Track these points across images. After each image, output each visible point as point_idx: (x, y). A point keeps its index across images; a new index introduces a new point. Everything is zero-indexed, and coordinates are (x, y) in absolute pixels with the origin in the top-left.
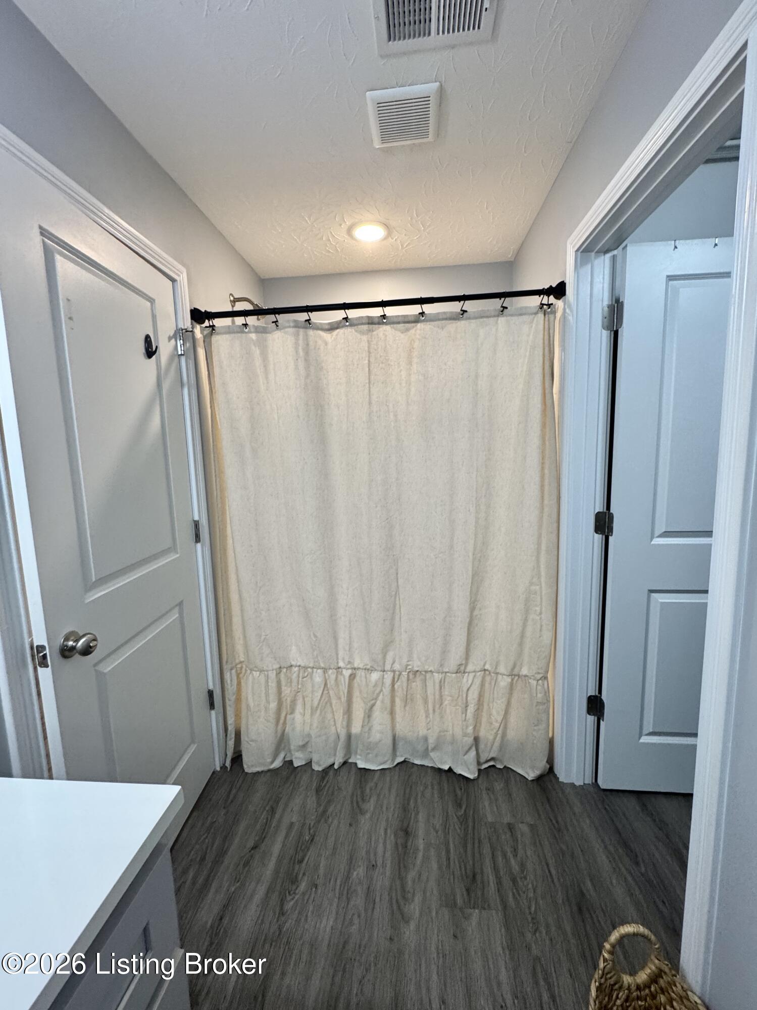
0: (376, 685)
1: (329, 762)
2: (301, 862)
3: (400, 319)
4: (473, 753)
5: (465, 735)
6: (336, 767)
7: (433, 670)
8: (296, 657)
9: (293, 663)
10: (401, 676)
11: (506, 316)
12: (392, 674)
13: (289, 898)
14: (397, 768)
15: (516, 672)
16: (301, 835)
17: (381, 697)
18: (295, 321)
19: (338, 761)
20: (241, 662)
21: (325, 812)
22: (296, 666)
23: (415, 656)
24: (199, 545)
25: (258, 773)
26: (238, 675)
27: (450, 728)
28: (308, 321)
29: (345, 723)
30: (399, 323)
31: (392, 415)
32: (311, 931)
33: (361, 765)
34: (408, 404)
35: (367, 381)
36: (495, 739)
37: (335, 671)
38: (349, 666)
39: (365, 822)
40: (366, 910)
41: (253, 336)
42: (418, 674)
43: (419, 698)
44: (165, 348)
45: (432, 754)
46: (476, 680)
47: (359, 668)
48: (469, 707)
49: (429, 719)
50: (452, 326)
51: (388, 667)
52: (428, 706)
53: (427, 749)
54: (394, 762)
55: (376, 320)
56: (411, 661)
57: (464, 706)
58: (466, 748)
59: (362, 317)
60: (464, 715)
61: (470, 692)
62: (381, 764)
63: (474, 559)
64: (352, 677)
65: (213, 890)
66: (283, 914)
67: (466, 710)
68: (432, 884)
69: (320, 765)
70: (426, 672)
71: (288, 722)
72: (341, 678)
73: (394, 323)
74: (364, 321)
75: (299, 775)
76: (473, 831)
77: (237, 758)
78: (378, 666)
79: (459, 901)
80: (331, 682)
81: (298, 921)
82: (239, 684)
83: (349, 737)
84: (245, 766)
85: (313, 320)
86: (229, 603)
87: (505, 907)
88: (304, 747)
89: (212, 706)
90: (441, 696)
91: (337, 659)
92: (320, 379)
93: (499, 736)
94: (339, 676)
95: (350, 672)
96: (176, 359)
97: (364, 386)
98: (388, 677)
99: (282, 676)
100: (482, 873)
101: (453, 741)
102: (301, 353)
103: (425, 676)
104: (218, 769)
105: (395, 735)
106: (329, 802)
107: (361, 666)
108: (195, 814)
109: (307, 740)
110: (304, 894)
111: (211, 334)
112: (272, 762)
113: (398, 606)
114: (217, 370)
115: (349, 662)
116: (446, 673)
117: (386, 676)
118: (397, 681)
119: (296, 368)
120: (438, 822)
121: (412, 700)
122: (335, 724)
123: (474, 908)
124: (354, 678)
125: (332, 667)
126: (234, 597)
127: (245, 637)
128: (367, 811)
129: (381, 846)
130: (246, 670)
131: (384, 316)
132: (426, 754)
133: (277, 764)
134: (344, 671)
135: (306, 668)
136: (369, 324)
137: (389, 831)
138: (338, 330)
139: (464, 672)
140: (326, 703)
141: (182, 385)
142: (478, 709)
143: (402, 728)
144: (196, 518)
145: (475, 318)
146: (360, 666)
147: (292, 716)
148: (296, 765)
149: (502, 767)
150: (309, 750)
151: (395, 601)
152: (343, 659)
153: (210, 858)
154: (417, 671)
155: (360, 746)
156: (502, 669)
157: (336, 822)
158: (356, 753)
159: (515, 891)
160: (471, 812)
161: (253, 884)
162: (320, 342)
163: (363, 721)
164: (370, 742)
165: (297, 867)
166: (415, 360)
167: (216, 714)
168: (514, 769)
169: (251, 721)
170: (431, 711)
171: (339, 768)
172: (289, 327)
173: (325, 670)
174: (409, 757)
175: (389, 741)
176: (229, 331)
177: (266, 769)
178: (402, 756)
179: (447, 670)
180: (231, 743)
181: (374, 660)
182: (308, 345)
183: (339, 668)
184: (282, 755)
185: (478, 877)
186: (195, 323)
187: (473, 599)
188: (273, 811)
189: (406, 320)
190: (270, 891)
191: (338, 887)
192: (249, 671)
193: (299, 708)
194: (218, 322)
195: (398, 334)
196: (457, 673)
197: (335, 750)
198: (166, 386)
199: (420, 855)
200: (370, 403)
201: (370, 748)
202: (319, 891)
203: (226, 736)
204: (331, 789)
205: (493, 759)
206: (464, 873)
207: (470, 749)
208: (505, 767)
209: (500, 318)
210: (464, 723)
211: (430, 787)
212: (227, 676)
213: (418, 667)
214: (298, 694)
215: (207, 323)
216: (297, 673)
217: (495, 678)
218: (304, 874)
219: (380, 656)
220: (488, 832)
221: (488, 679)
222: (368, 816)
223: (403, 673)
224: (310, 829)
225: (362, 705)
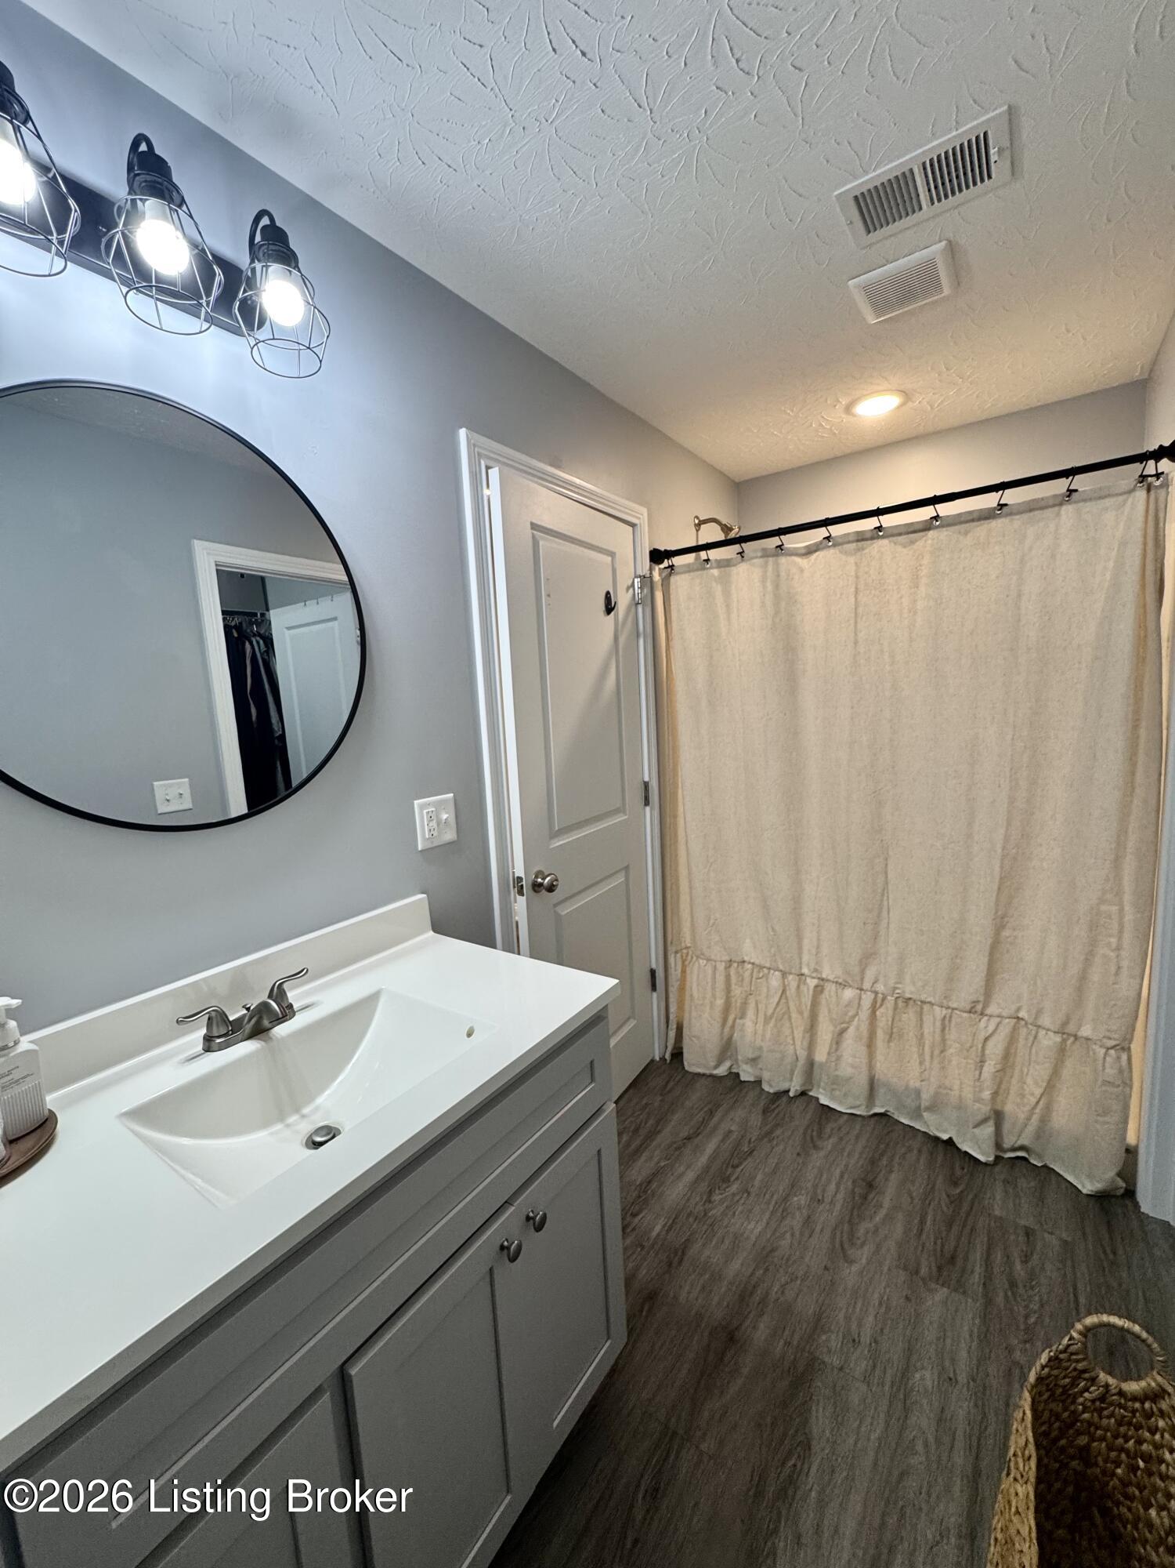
0: (849, 1005)
1: (784, 1086)
2: (735, 1167)
3: (903, 530)
4: (989, 1129)
5: (978, 1100)
6: (791, 1094)
7: (933, 1001)
8: (750, 951)
9: (746, 959)
10: (886, 1001)
11: (1075, 502)
12: (873, 996)
13: (717, 1192)
14: (873, 1120)
15: (1071, 1028)
16: (738, 1144)
17: (855, 1022)
18: (764, 550)
19: (795, 1088)
20: (687, 948)
21: (771, 1132)
22: (749, 963)
23: (908, 978)
24: (648, 809)
25: (698, 1075)
26: (683, 962)
27: (956, 1087)
28: (780, 547)
29: (806, 1044)
30: (900, 534)
31: (886, 656)
32: (737, 1226)
33: (824, 1101)
34: (911, 640)
35: (853, 615)
36: (1029, 1119)
37: (797, 978)
38: (814, 975)
39: (817, 1159)
40: (802, 1234)
41: (715, 572)
42: (911, 1002)
43: (911, 1035)
44: (623, 600)
45: (925, 1115)
46: (1001, 1028)
47: (828, 980)
48: (987, 1064)
49: (923, 1067)
50: (981, 530)
51: (867, 985)
52: (923, 1049)
53: (919, 1107)
54: (871, 1109)
55: (868, 535)
56: (900, 983)
57: (978, 1060)
58: (979, 1117)
59: (849, 534)
60: (977, 1072)
61: (990, 1044)
62: (851, 1108)
63: (1004, 857)
64: (819, 990)
65: (643, 1158)
66: (710, 1202)
67: (982, 1067)
68: (891, 1244)
69: (771, 1086)
70: (923, 1002)
71: (737, 1028)
72: (803, 988)
73: (893, 535)
74: (851, 539)
75: (746, 1090)
76: (967, 1217)
77: (678, 1055)
78: (853, 981)
79: (924, 1271)
80: (792, 991)
81: (724, 1214)
82: (684, 972)
83: (811, 1064)
84: (685, 1063)
85: (786, 546)
86: (677, 880)
87: (989, 1302)
88: (754, 1061)
89: (654, 987)
90: (944, 1040)
91: (801, 963)
92: (793, 616)
93: (1035, 1118)
94: (802, 986)
95: (815, 982)
96: (634, 607)
97: (848, 621)
98: (867, 999)
99: (732, 971)
100: (966, 1259)
101: (960, 1107)
102: (770, 587)
103: (922, 1008)
104: (658, 1059)
105: (874, 1076)
106: (777, 1125)
107: (831, 977)
108: (631, 1091)
109: (757, 1054)
110: (734, 1195)
111: (670, 574)
112: (716, 1067)
113: (885, 908)
114: (674, 615)
115: (816, 970)
116: (953, 1009)
117: (864, 996)
118: (881, 1005)
119: (763, 604)
120: (918, 1188)
121: (901, 1036)
122: (794, 1044)
123: (943, 1285)
124: (822, 991)
125: (793, 971)
126: (683, 871)
127: (692, 917)
128: (822, 1149)
129: (832, 1187)
130: (692, 958)
131: (880, 528)
132: (917, 1113)
133: (721, 1071)
134: (809, 980)
135: (761, 967)
136: (858, 541)
137: (846, 1176)
138: (817, 553)
139: (982, 1014)
140: (784, 1014)
141: (638, 636)
142: (1003, 1070)
143: (884, 1067)
144: (646, 779)
145: (1020, 513)
146: (829, 978)
147: (741, 1021)
148: (742, 1079)
149: (1039, 1165)
150: (760, 1066)
151: (882, 900)
152: (808, 965)
153: (643, 1132)
154: (910, 999)
155: (825, 1078)
156: (1046, 1020)
157: (781, 1147)
158: (819, 1086)
159: (1009, 1293)
160: (970, 1197)
161: (682, 1169)
162: (794, 570)
163: (830, 1048)
164: (837, 1076)
165: (730, 1170)
166: (924, 581)
167: (658, 997)
168: (1061, 1173)
169: (694, 1014)
170: (927, 1057)
171: (795, 1097)
172: (756, 557)
173: (784, 974)
174: (891, 1110)
175: (863, 1080)
176: (689, 569)
177: (707, 1072)
178: (882, 1106)
179: (955, 1005)
180: (672, 1034)
181: (848, 973)
182: (778, 576)
183: (802, 975)
184: (727, 1064)
185: (959, 1262)
186: (653, 565)
187: (1000, 913)
188: (711, 1113)
189: (912, 529)
190: (698, 1180)
191: (773, 1203)
192: (695, 958)
193: (750, 1013)
194: (677, 561)
195: (899, 549)
196: (970, 1012)
197: (792, 1073)
198: (622, 640)
199: (883, 1212)
200: (856, 643)
201: (836, 1082)
202: (751, 1198)
203: (668, 1027)
204: (781, 1115)
205: (1022, 1148)
206: (939, 1249)
207: (985, 1120)
208: (1045, 1166)
209: (1064, 508)
210: (978, 1084)
211: (915, 1152)
212: (671, 960)
213: (912, 993)
214: (750, 997)
215: (666, 563)
216: (749, 972)
217: (1034, 1032)
218: (737, 1178)
219: (857, 970)
220: (989, 1225)
221: (1023, 1032)
222: (822, 1154)
223: (889, 998)
224: (750, 1142)
225: (831, 1028)
